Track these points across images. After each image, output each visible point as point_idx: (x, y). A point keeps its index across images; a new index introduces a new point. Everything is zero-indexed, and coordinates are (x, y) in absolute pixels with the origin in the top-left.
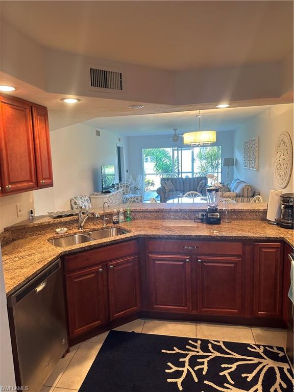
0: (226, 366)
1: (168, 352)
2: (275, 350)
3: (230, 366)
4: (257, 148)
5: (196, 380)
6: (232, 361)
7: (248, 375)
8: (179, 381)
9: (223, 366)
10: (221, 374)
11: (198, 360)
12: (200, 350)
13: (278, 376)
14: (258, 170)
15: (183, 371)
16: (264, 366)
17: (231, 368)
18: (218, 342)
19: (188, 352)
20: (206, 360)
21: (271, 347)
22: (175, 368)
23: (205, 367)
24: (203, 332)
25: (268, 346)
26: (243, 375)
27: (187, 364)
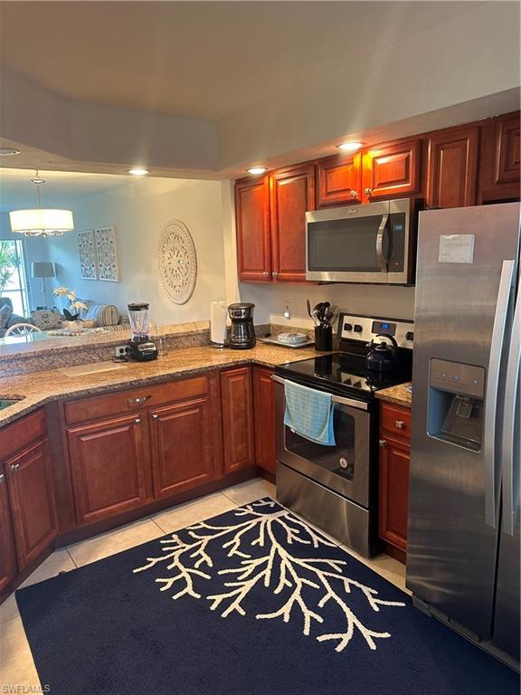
0: (228, 544)
1: (144, 568)
2: (264, 503)
3: (232, 542)
4: (114, 245)
5: (208, 577)
6: (231, 535)
7: (258, 540)
8: (189, 589)
9: (225, 546)
10: (230, 555)
11: (192, 556)
12: (184, 545)
13: (285, 525)
14: (120, 280)
15: (184, 578)
16: (266, 524)
17: (235, 543)
18: (198, 524)
19: (171, 555)
20: (201, 551)
21: (258, 502)
22: (170, 581)
23: (206, 558)
24: (170, 524)
25: (255, 503)
26: (253, 543)
27: (181, 567)
